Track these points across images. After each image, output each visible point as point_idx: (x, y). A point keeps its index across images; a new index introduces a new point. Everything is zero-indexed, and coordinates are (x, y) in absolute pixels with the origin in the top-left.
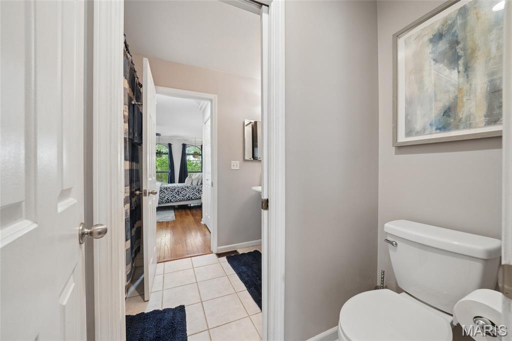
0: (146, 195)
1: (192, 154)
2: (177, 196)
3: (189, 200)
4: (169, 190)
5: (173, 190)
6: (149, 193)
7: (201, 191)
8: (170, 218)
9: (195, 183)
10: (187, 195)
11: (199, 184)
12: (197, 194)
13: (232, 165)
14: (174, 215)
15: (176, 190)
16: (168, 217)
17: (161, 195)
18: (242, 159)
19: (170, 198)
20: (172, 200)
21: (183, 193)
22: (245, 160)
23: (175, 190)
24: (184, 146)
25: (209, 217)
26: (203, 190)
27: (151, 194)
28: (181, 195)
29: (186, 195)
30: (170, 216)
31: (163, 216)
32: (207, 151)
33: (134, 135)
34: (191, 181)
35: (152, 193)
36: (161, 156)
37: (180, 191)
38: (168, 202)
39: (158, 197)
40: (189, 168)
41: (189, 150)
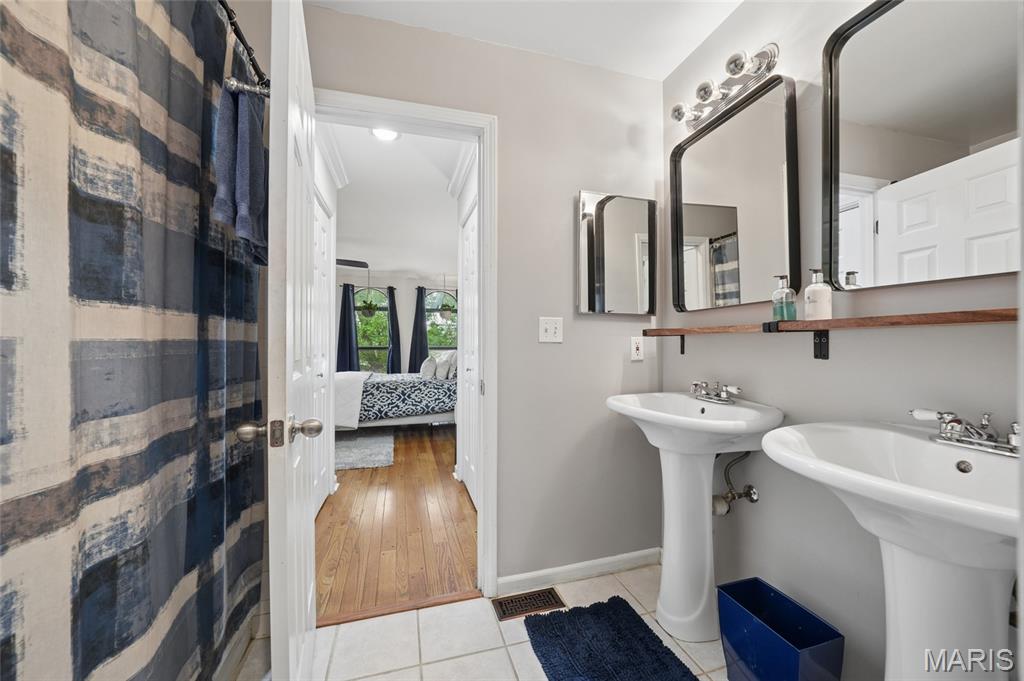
0: (278, 441)
1: (437, 310)
2: (401, 405)
3: (428, 413)
4: (383, 389)
5: (392, 389)
6: (293, 431)
7: (455, 393)
8: (382, 458)
9: (441, 374)
10: (424, 403)
11: (451, 376)
12: (447, 400)
13: (542, 330)
14: (391, 450)
15: (400, 390)
16: (377, 455)
17: (365, 401)
18: (571, 310)
19: (385, 409)
20: (390, 414)
21: (413, 396)
22: (577, 313)
23: (396, 389)
24: (421, 292)
25: (473, 468)
26: (458, 392)
27: (299, 436)
28: (409, 401)
29: (421, 402)
30: (381, 451)
31: (368, 451)
32: (468, 303)
33: (236, 212)
34: (433, 371)
35: (302, 430)
36: (372, 315)
37: (408, 391)
38: (381, 418)
39: (359, 406)
40: (432, 340)
41: (431, 301)
